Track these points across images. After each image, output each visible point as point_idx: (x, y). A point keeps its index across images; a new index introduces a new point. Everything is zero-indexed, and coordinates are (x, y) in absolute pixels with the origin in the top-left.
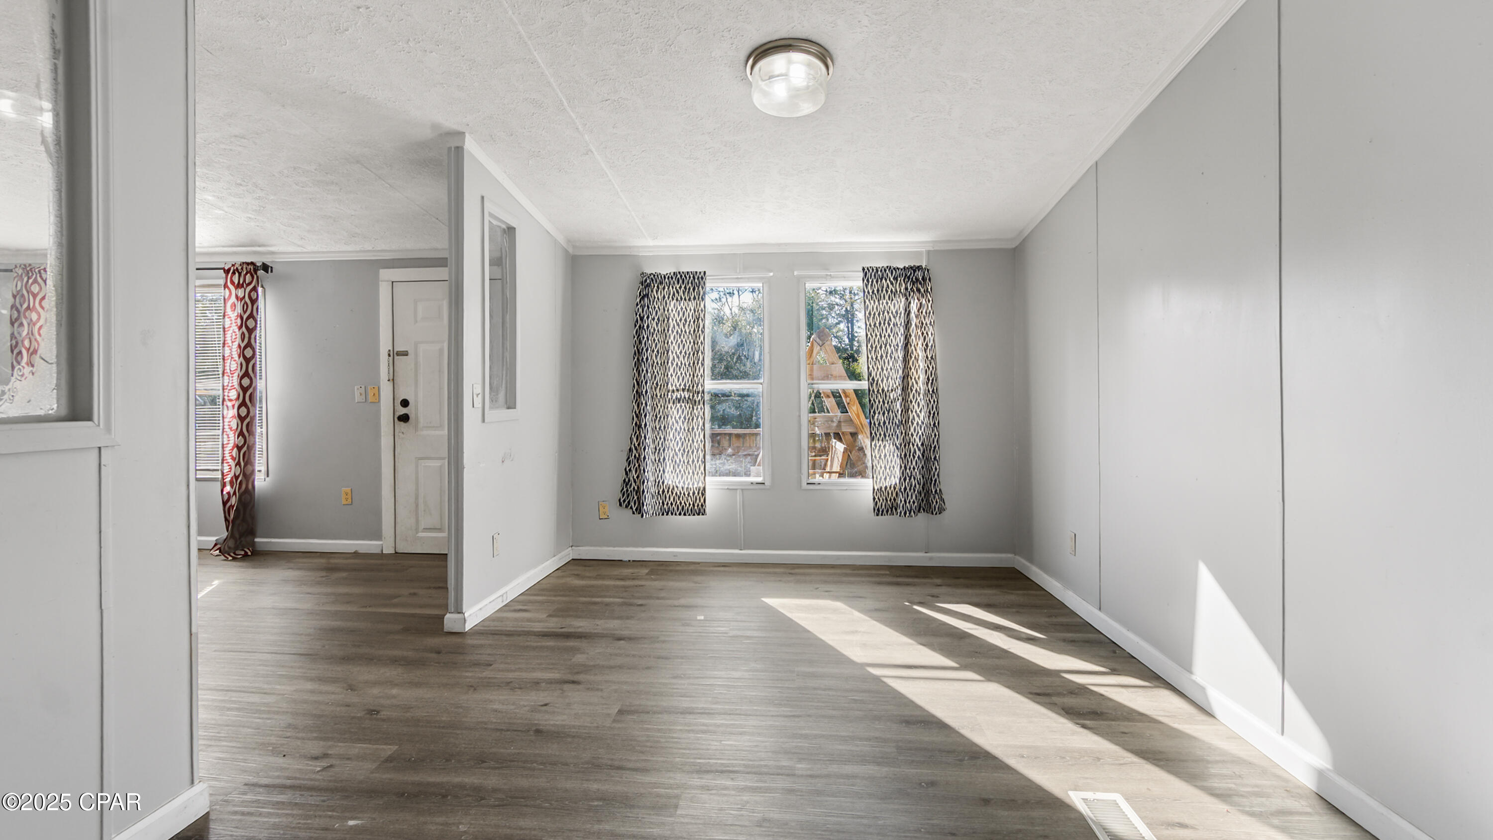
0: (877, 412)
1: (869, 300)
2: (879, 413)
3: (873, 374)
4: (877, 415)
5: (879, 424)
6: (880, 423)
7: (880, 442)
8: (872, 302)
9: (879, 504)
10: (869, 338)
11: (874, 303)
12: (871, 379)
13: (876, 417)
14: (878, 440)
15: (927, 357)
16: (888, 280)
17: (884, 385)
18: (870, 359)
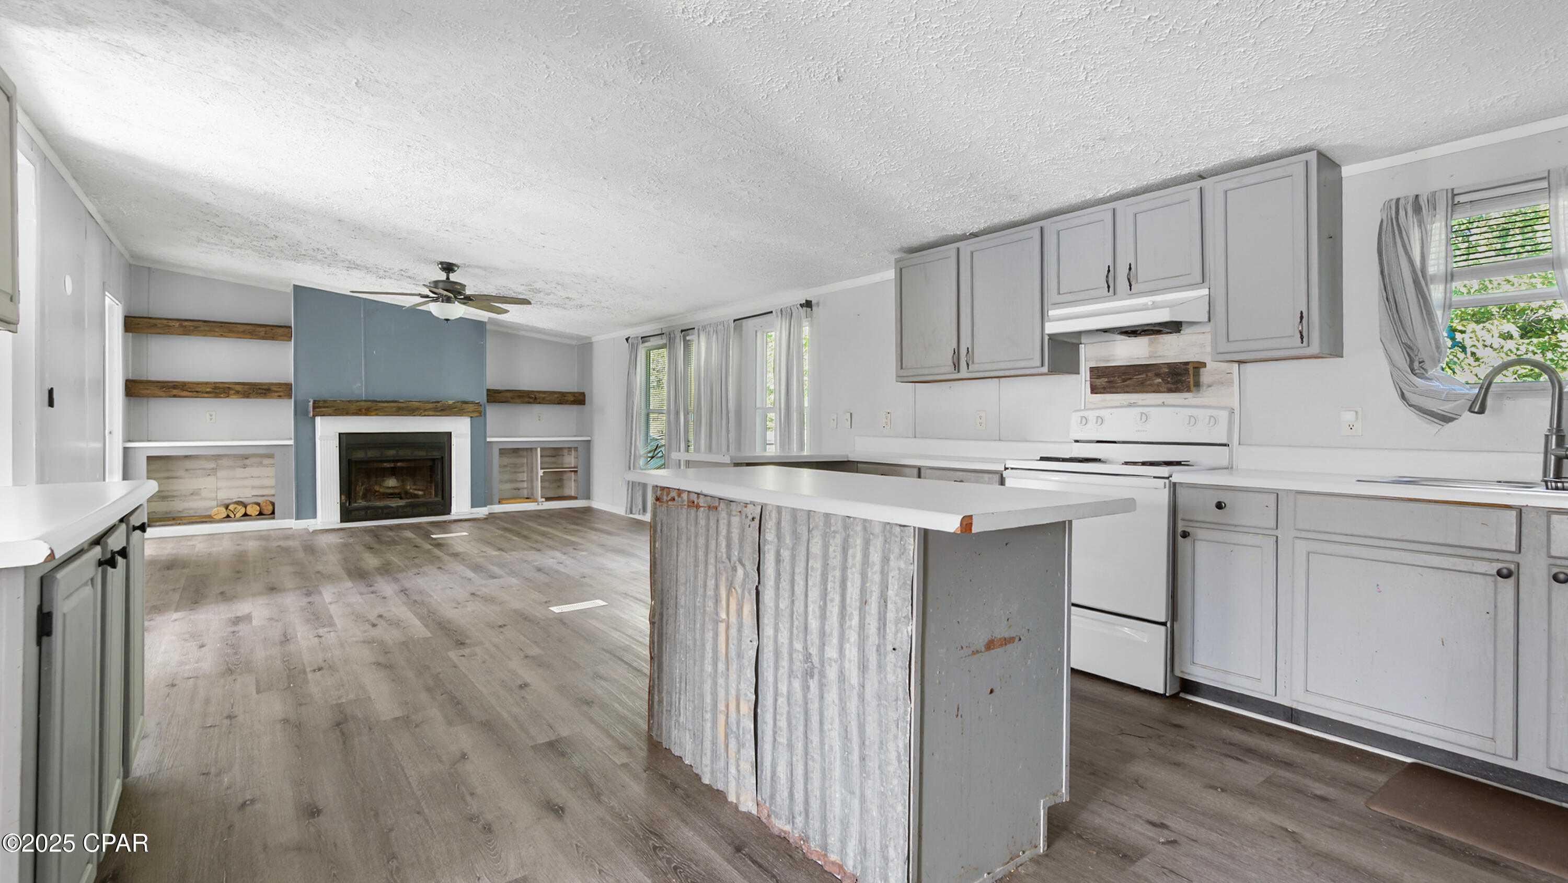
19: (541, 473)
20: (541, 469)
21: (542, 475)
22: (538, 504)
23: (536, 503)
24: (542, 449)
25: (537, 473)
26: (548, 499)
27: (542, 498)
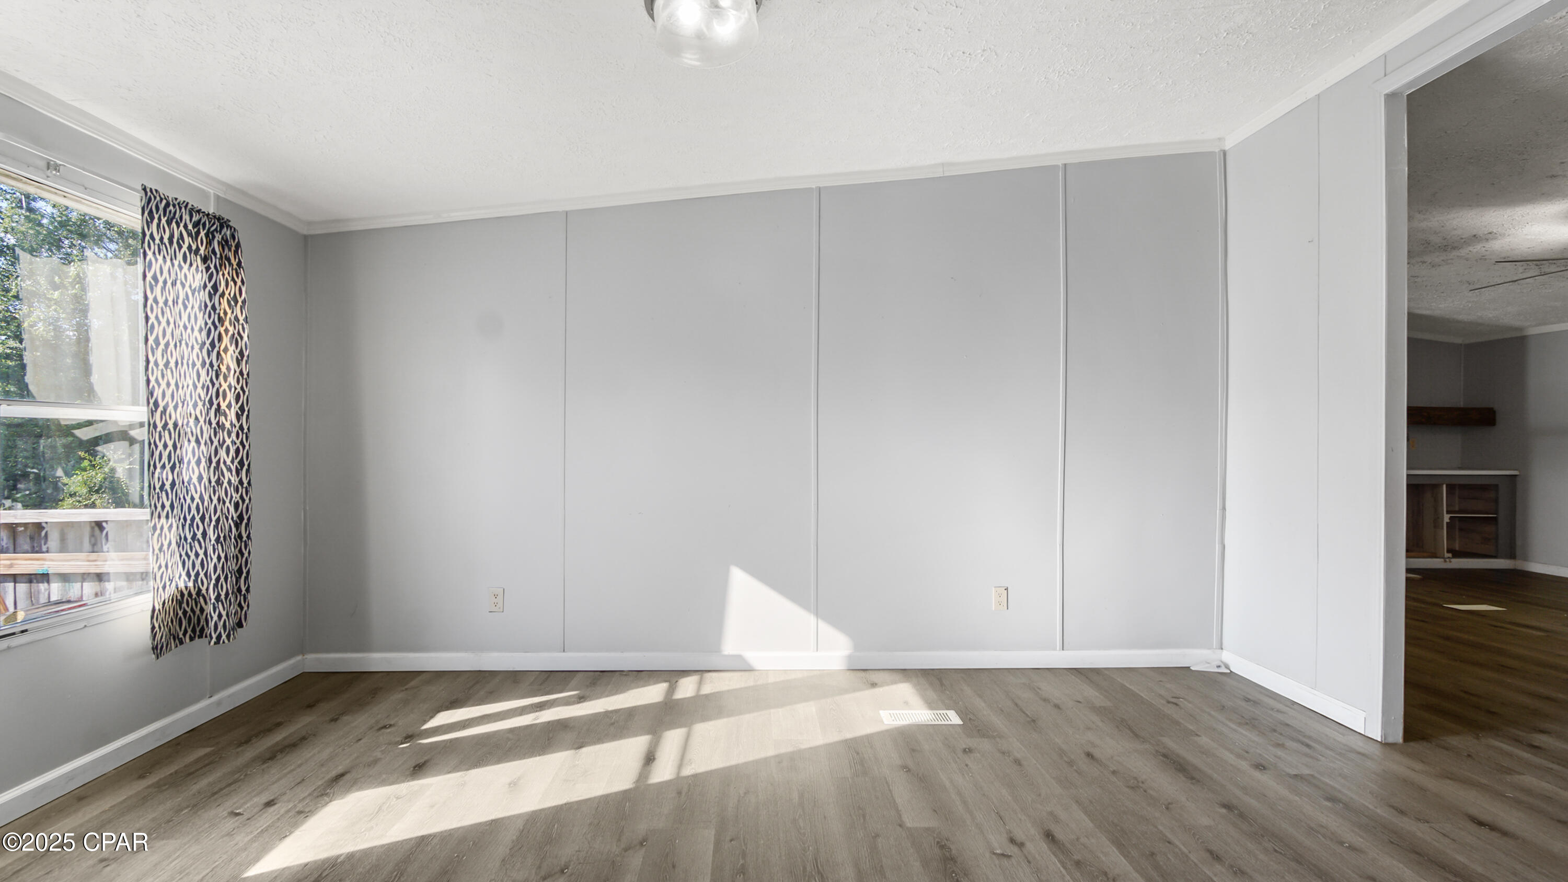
0: (159, 466)
1: (154, 253)
2: (164, 467)
3: (158, 393)
4: (158, 470)
5: (162, 487)
6: (163, 485)
7: (163, 520)
8: (160, 258)
9: (158, 636)
10: (153, 324)
11: (165, 261)
12: (152, 401)
13: (156, 475)
14: (159, 517)
15: (241, 373)
16: (182, 225)
17: (177, 416)
18: (151, 365)
19: (1447, 518)
20: (1448, 512)
21: (1448, 521)
22: (1445, 561)
23: (1442, 560)
24: (1451, 488)
25: (1443, 518)
26: (1456, 554)
27: (1448, 551)
